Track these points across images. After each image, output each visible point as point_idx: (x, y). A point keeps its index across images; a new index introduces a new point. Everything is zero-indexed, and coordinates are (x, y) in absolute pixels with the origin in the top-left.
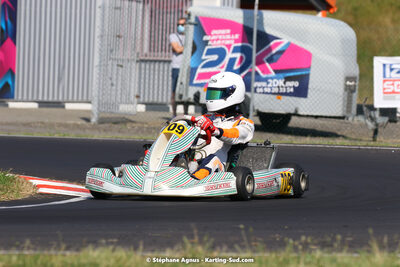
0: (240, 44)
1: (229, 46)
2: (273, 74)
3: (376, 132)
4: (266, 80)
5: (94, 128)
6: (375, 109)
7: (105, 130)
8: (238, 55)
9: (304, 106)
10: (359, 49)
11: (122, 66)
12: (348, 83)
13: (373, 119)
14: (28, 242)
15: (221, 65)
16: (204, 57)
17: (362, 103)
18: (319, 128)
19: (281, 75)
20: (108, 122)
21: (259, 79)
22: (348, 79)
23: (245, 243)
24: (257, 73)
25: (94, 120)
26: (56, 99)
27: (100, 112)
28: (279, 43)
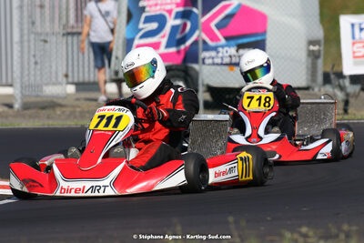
0: (183, 9)
1: (170, 12)
2: (223, 41)
3: (346, 103)
4: (215, 49)
5: (18, 115)
6: (345, 77)
7: (30, 117)
11: (45, 41)
12: (312, 48)
13: (342, 88)
15: (162, 34)
16: (141, 26)
17: (328, 70)
19: (233, 42)
20: (34, 108)
21: (207, 48)
22: (311, 43)
24: (204, 42)
25: (17, 106)
27: (23, 96)
28: (227, 6)
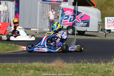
0: (73, 14)
1: (70, 15)
2: (81, 21)
3: (106, 35)
4: (79, 23)
5: (38, 34)
6: (105, 30)
7: (40, 35)
8: (72, 17)
9: (88, 29)
11: (44, 20)
12: (99, 23)
13: (105, 32)
14: (19, 61)
15: (68, 19)
16: (64, 17)
17: (102, 28)
18: (92, 34)
20: (41, 33)
22: (99, 22)
23: (71, 62)
24: (77, 21)
25: (38, 33)
26: (29, 28)
27: (39, 31)
28: (82, 14)
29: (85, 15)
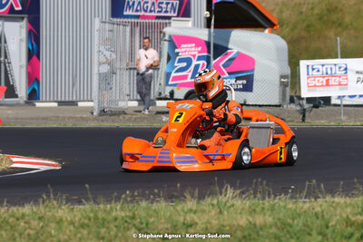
1: (194, 56)
2: (227, 75)
3: (304, 115)
5: (95, 119)
6: (303, 99)
8: (201, 62)
9: (250, 98)
10: (289, 55)
12: (283, 80)
13: (301, 106)
15: (189, 70)
16: (176, 64)
17: (293, 94)
19: (233, 76)
22: (282, 77)
25: (95, 114)
26: (71, 99)
27: (99, 107)
28: (230, 52)
29: (240, 55)
